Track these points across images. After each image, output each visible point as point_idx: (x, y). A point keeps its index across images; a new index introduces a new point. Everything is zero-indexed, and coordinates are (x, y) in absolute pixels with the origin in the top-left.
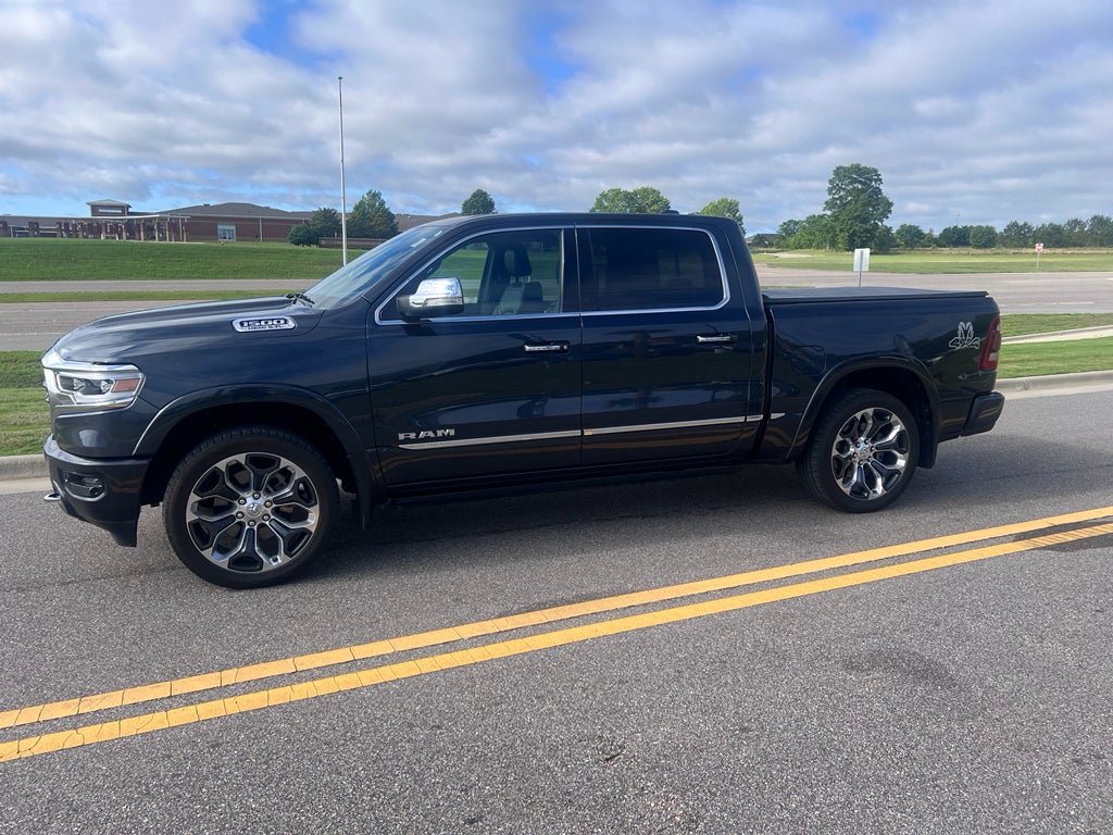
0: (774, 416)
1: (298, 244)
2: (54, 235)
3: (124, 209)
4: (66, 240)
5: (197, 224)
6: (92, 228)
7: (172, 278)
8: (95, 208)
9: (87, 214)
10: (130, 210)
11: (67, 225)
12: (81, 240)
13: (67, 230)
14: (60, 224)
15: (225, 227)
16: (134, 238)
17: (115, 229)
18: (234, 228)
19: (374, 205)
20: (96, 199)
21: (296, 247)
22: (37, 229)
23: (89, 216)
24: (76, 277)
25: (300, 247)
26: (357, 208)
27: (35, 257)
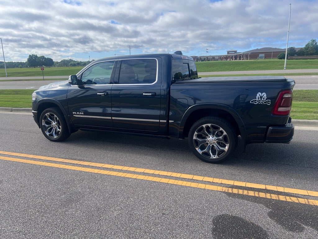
0: (170, 121)
1: (280, 59)
2: (218, 60)
3: (235, 52)
4: (220, 61)
5: (254, 55)
6: (226, 58)
7: (236, 71)
8: (228, 52)
9: (226, 54)
10: (237, 52)
11: (221, 57)
12: (223, 61)
13: (221, 58)
14: (219, 57)
15: (261, 55)
16: (236, 60)
17: (232, 58)
18: (264, 55)
19: (313, 44)
20: (229, 50)
21: (279, 60)
22: (214, 59)
23: (227, 54)
24: (213, 71)
25: (281, 60)
26: (306, 46)
27: (205, 66)
